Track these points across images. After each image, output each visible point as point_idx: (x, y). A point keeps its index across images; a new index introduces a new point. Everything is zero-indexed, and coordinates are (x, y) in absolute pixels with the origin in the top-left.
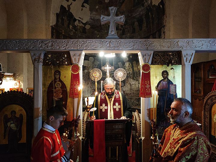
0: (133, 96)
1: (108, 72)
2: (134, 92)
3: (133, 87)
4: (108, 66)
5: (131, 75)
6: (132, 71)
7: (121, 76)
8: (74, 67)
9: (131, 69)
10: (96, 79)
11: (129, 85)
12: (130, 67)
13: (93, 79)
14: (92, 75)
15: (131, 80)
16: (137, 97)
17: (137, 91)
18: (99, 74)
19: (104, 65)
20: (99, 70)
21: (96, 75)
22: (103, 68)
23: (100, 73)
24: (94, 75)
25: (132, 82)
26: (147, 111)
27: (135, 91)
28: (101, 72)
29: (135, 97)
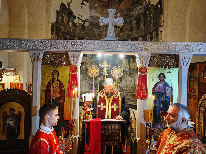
0: (129, 92)
1: (105, 68)
2: (130, 89)
3: (129, 84)
4: (105, 63)
5: (127, 72)
6: (128, 68)
7: (117, 74)
8: (72, 67)
9: (128, 66)
10: (94, 76)
11: (126, 82)
12: (127, 64)
13: (90, 75)
14: (90, 71)
15: (128, 76)
16: (132, 94)
17: (133, 87)
18: (96, 71)
19: (102, 62)
20: (97, 67)
21: (94, 72)
22: (100, 65)
23: (97, 69)
24: (91, 72)
25: (129, 78)
26: (143, 112)
27: (131, 87)
28: (99, 69)
29: (131, 93)
